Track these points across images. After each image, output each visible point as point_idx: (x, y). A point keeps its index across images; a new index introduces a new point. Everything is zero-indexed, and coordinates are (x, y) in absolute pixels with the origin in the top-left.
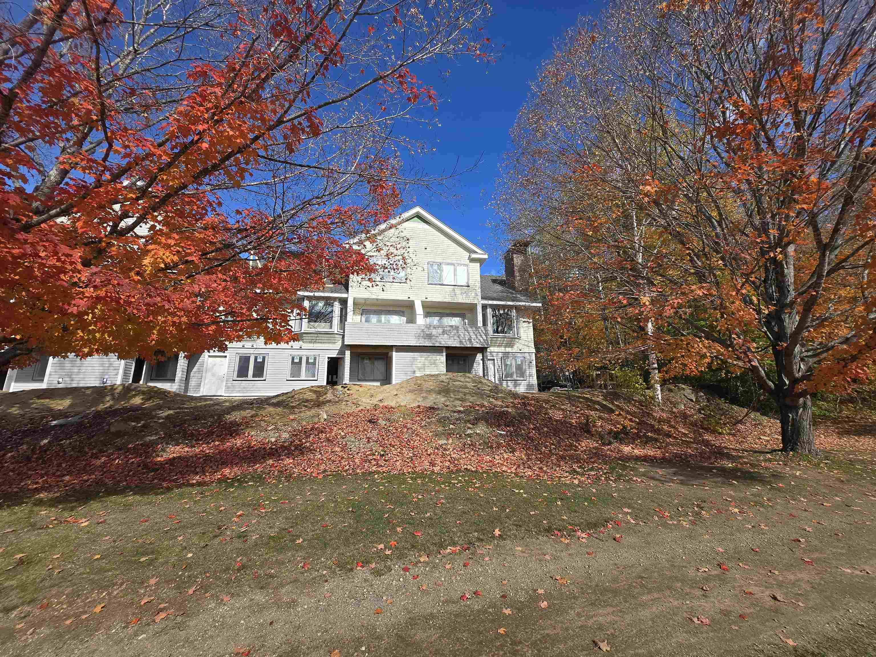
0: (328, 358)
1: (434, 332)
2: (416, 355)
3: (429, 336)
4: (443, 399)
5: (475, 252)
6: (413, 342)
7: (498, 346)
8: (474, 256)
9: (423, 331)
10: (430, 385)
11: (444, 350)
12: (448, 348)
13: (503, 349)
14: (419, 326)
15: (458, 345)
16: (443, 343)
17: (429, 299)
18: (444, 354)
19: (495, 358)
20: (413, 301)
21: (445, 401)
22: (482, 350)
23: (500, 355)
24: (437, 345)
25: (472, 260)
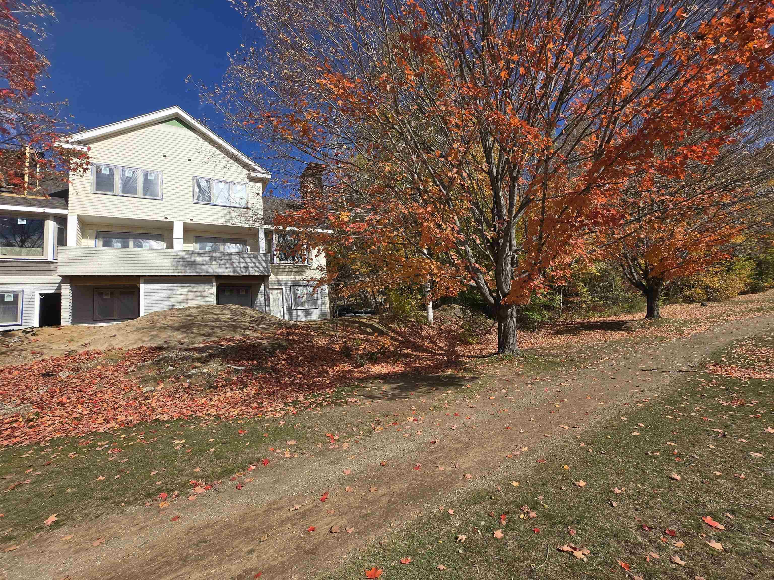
0: (41, 294)
1: (199, 259)
2: (175, 286)
3: (192, 265)
4: (180, 336)
5: (255, 170)
6: (169, 271)
7: (287, 275)
8: (253, 174)
9: (183, 257)
10: (171, 321)
11: (214, 280)
12: (218, 278)
13: (292, 277)
14: (177, 253)
15: (231, 274)
16: (212, 271)
17: (195, 221)
18: (214, 284)
19: (283, 287)
20: (172, 223)
21: (183, 338)
22: (263, 279)
23: (290, 284)
24: (204, 274)
25: (252, 179)
